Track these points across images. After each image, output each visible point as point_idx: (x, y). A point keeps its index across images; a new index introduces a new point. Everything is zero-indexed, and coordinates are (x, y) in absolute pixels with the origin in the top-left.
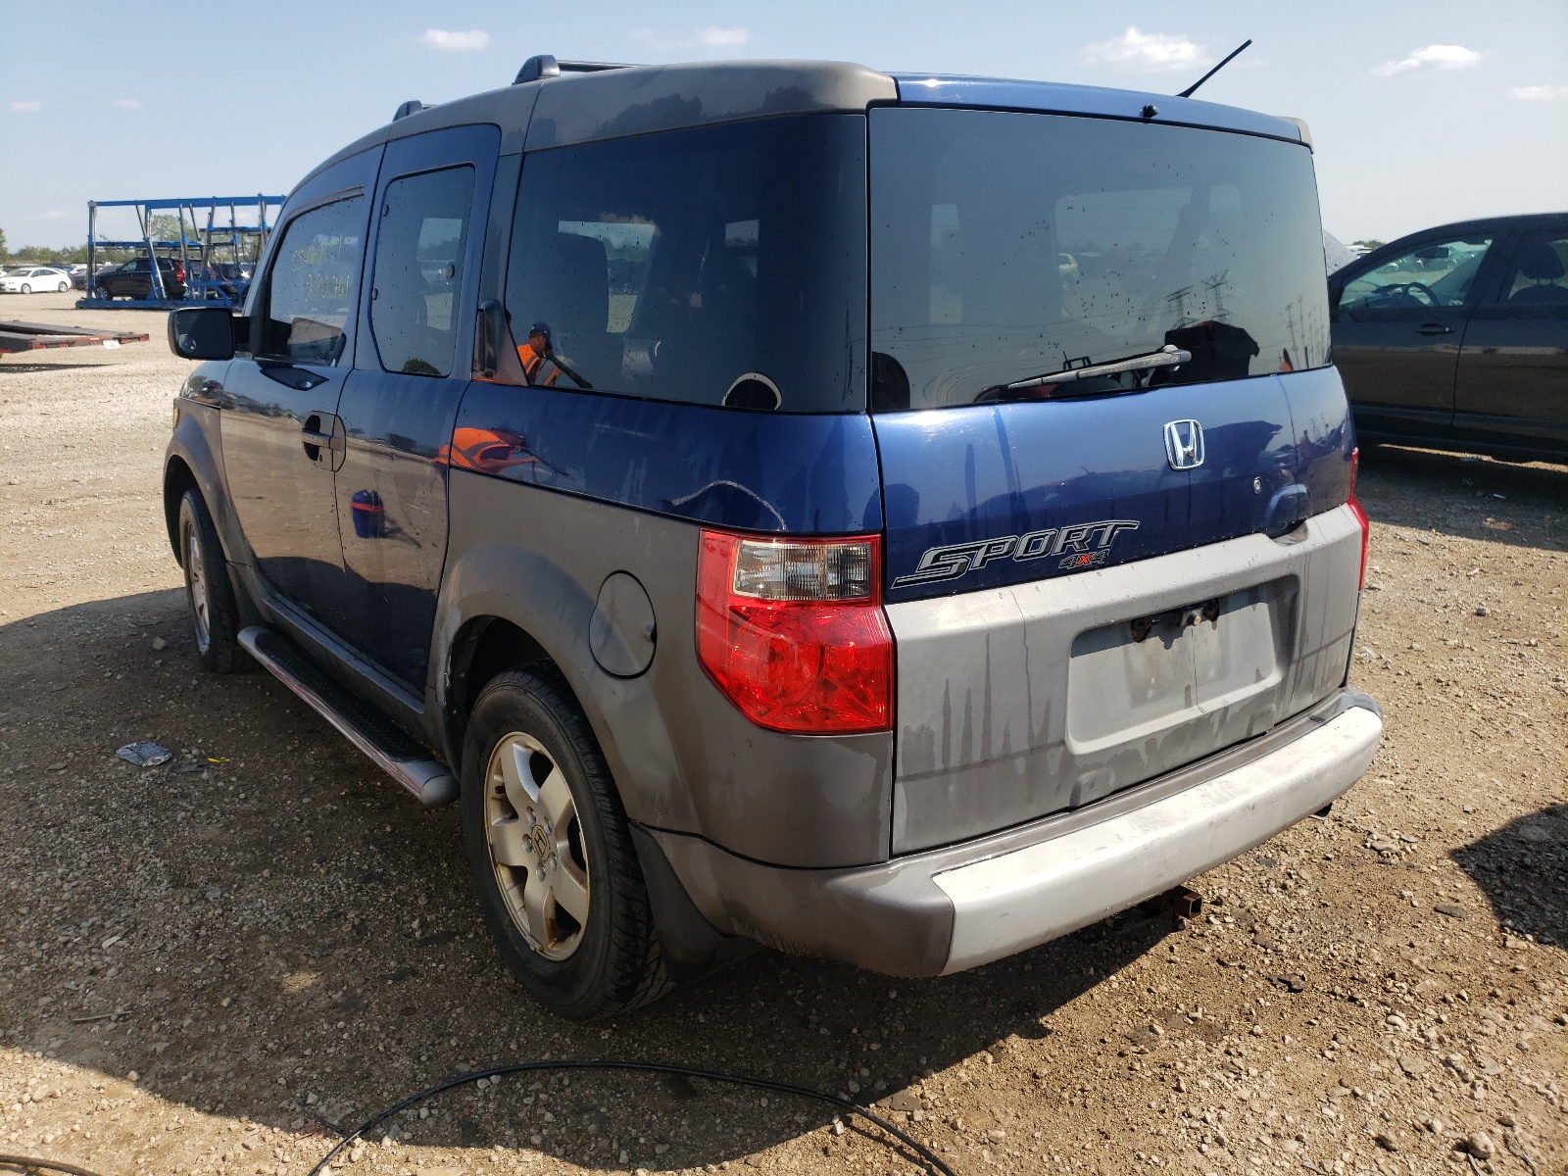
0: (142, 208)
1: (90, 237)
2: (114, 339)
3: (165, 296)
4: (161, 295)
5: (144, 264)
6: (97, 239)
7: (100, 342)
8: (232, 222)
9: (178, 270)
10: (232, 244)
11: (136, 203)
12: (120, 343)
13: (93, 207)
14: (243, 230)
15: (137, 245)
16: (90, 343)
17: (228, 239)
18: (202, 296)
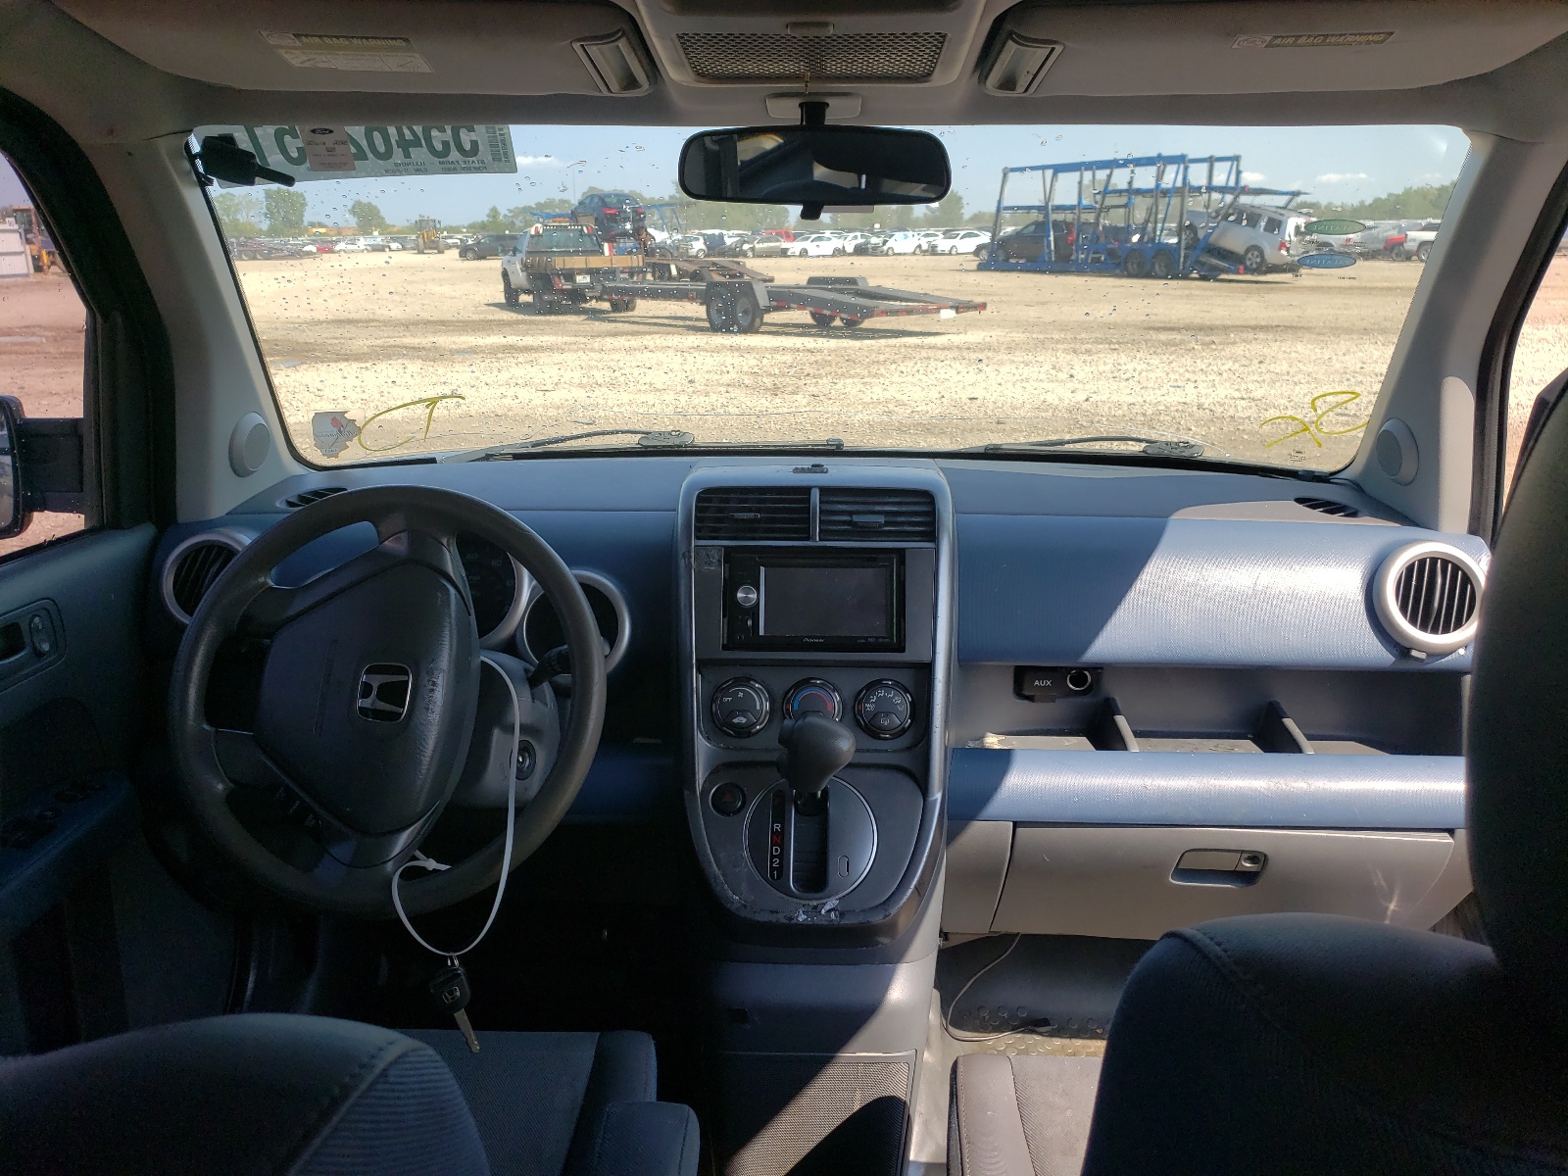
0: (1049, 173)
1: (999, 202)
2: (951, 307)
3: (1053, 259)
4: (1050, 258)
5: (1041, 226)
6: (1006, 203)
7: (938, 310)
8: (1130, 183)
9: (1070, 232)
10: (1125, 206)
11: (1043, 168)
12: (957, 312)
13: (1006, 172)
14: (1139, 192)
15: (1039, 208)
16: (926, 311)
17: (1123, 200)
18: (1086, 258)
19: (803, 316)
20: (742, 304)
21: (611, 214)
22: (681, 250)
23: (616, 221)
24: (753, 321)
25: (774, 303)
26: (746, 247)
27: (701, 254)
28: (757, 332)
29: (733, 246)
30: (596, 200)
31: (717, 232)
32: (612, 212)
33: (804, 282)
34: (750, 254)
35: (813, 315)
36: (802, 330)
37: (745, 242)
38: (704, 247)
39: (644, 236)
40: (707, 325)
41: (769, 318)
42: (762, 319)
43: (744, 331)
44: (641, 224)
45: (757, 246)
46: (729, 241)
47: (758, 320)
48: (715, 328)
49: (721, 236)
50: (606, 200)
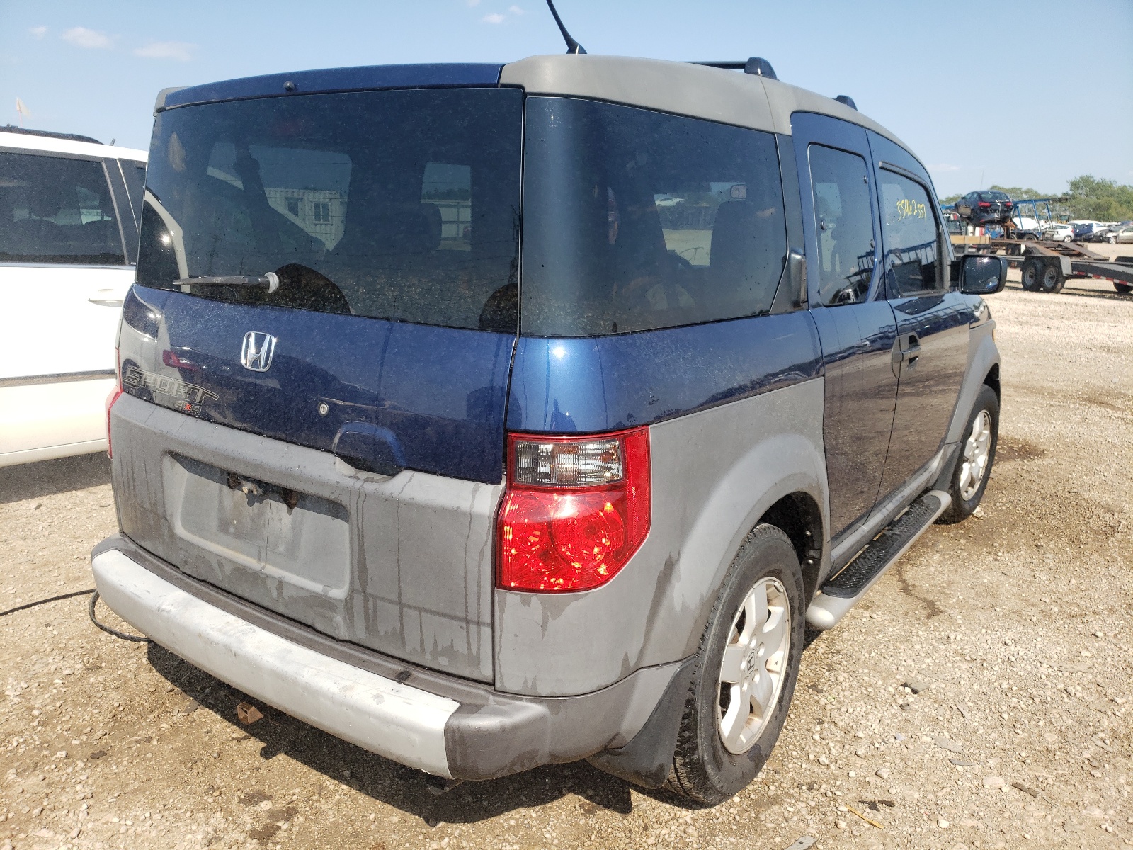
19: (1109, 285)
20: (1051, 271)
21: (984, 207)
22: (1046, 236)
23: (987, 212)
24: (1056, 284)
25: (1076, 273)
26: (1109, 235)
27: (1068, 240)
28: (1058, 292)
29: (1099, 234)
30: (975, 195)
31: (1087, 222)
32: (986, 205)
33: (1112, 259)
34: (1113, 240)
35: (1116, 285)
36: (1101, 294)
37: (1111, 231)
38: (1072, 235)
39: (1008, 223)
40: (1021, 286)
41: (1069, 283)
42: (1063, 284)
43: (1047, 291)
44: (1007, 214)
45: (1121, 234)
46: (1096, 230)
47: (1060, 284)
48: (1026, 288)
49: (1090, 226)
50: (983, 196)
